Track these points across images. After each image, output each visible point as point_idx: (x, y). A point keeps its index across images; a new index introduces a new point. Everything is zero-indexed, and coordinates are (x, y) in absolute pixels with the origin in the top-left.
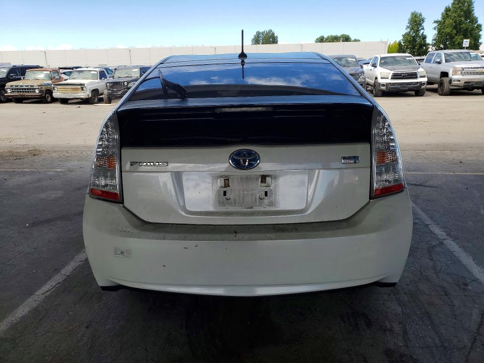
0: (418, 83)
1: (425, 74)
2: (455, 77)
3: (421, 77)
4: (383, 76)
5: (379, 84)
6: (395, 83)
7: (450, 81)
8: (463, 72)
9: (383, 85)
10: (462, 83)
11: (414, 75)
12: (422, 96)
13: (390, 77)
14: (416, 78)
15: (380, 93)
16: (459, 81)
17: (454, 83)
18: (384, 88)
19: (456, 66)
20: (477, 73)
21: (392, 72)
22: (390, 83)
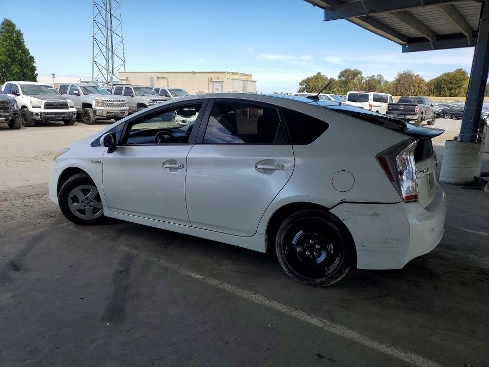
0: (70, 112)
1: (73, 104)
2: (98, 108)
3: (71, 107)
4: (34, 106)
5: (32, 113)
6: (50, 113)
7: (95, 112)
8: (104, 104)
9: (37, 114)
10: (105, 114)
11: (65, 106)
12: (72, 125)
13: (43, 107)
14: (67, 108)
15: (33, 123)
16: (103, 111)
17: (98, 113)
18: (38, 117)
19: (97, 98)
20: (114, 106)
21: (44, 102)
22: (44, 113)
